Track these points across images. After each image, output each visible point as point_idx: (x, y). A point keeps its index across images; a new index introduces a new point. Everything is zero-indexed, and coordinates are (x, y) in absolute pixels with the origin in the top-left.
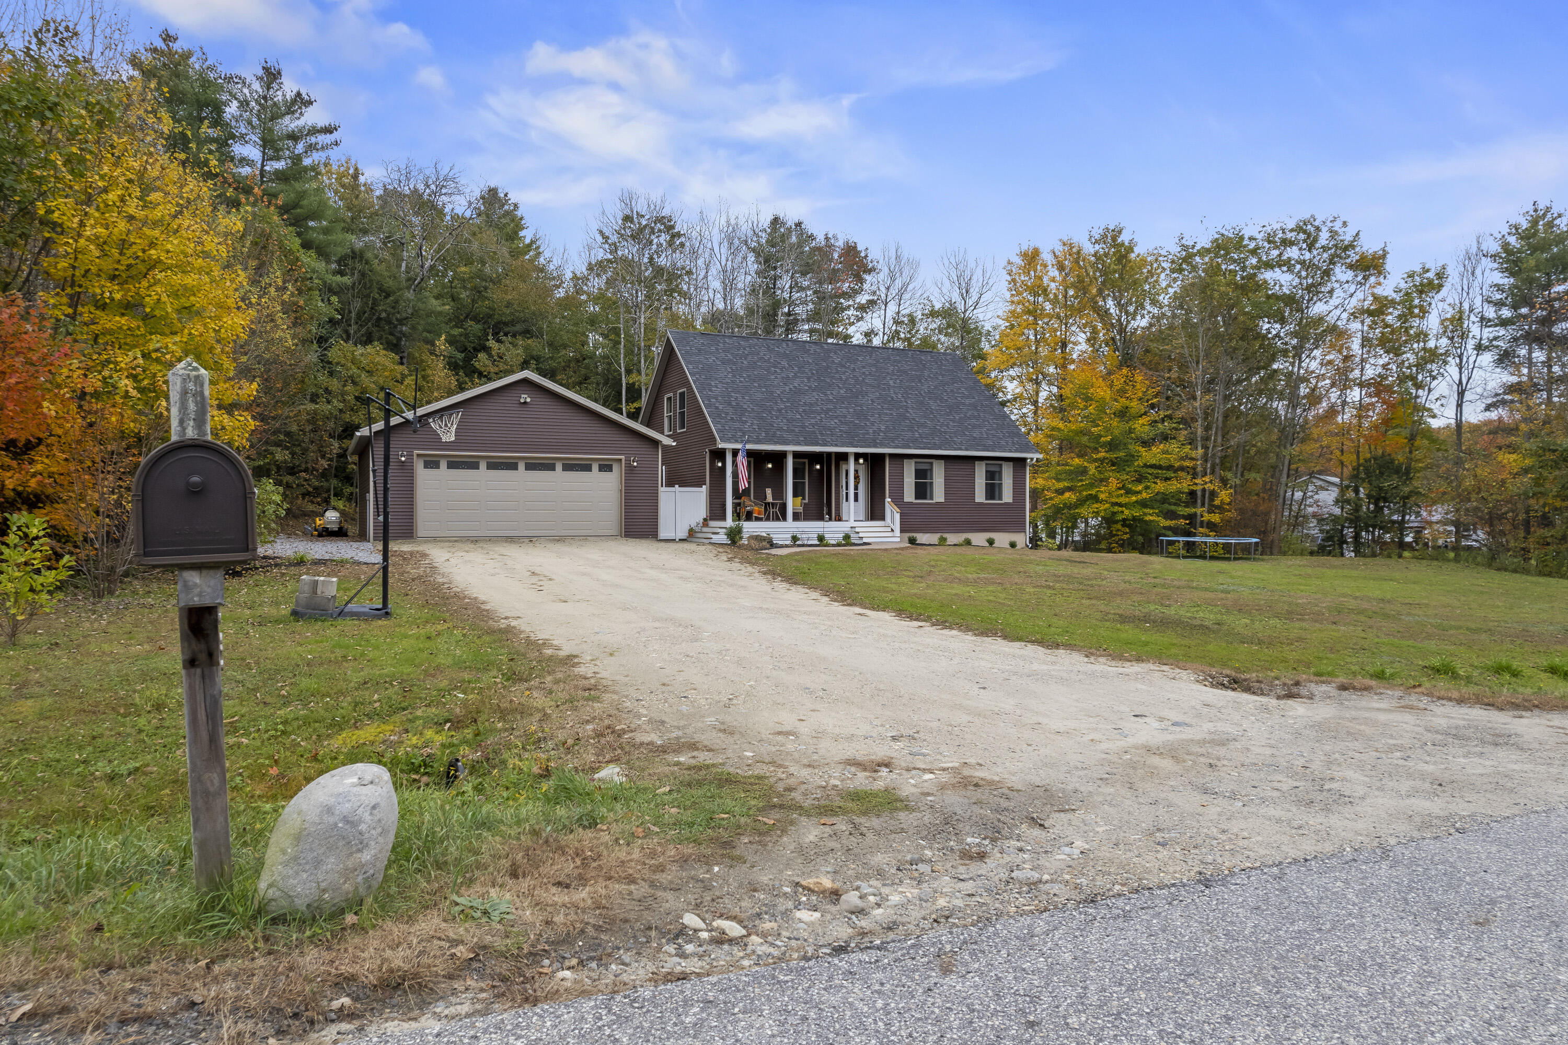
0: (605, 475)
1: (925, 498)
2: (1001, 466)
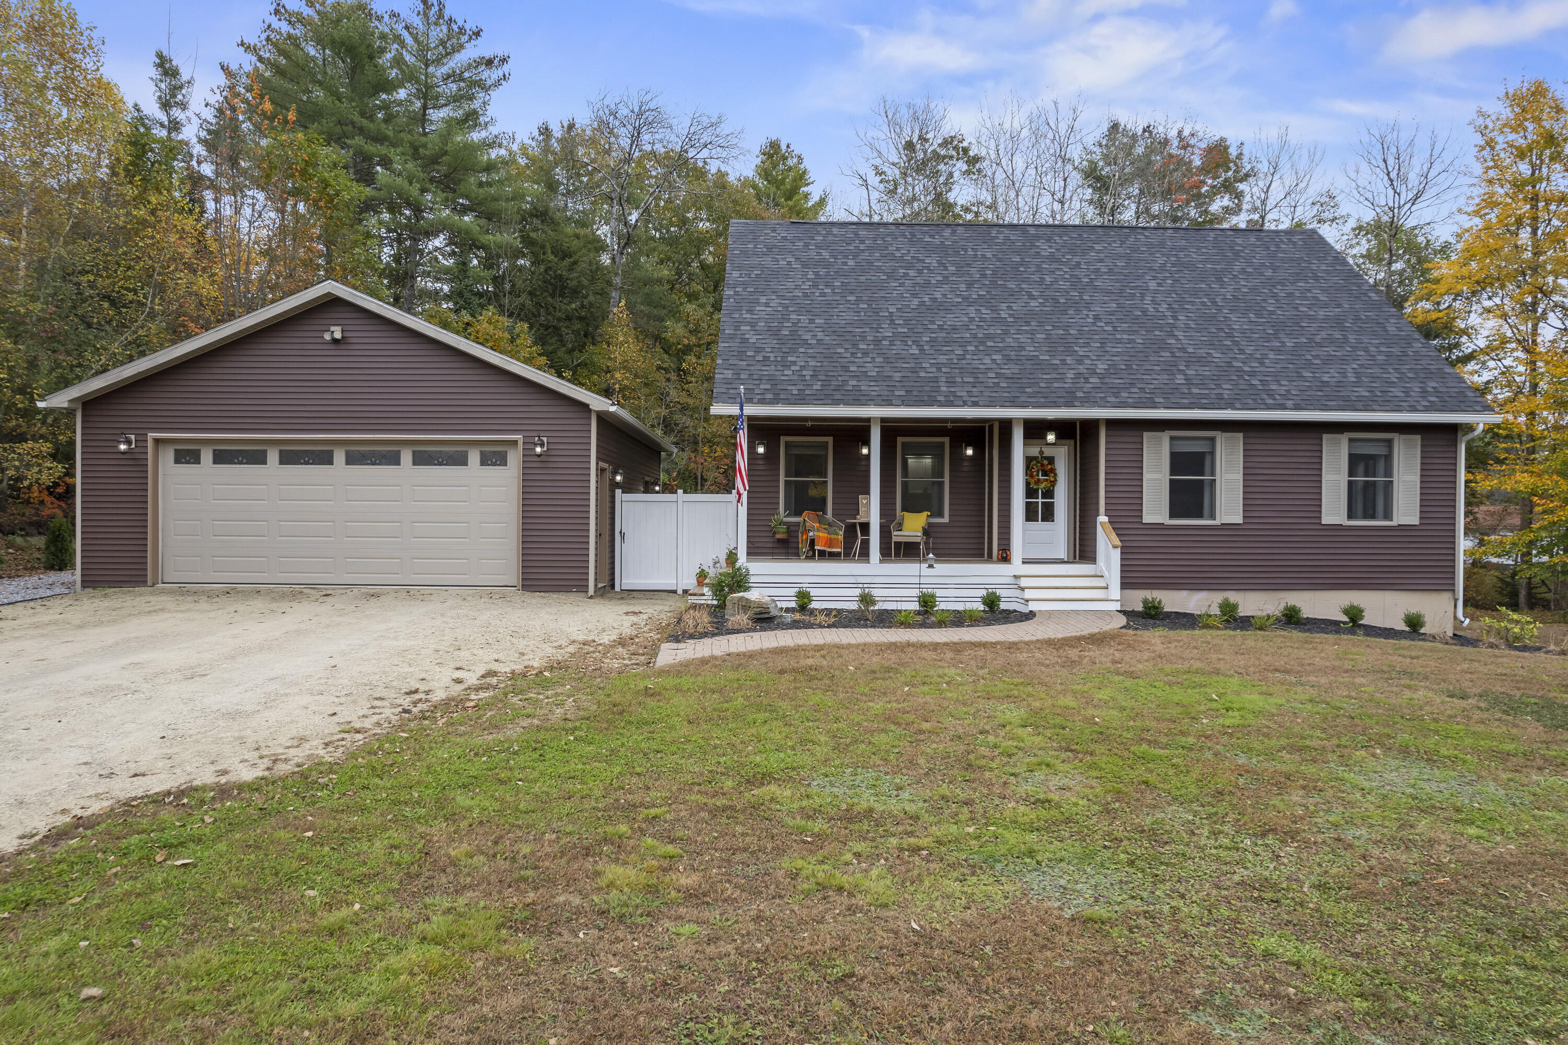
0: (494, 472)
1: (1200, 515)
2: (1389, 443)
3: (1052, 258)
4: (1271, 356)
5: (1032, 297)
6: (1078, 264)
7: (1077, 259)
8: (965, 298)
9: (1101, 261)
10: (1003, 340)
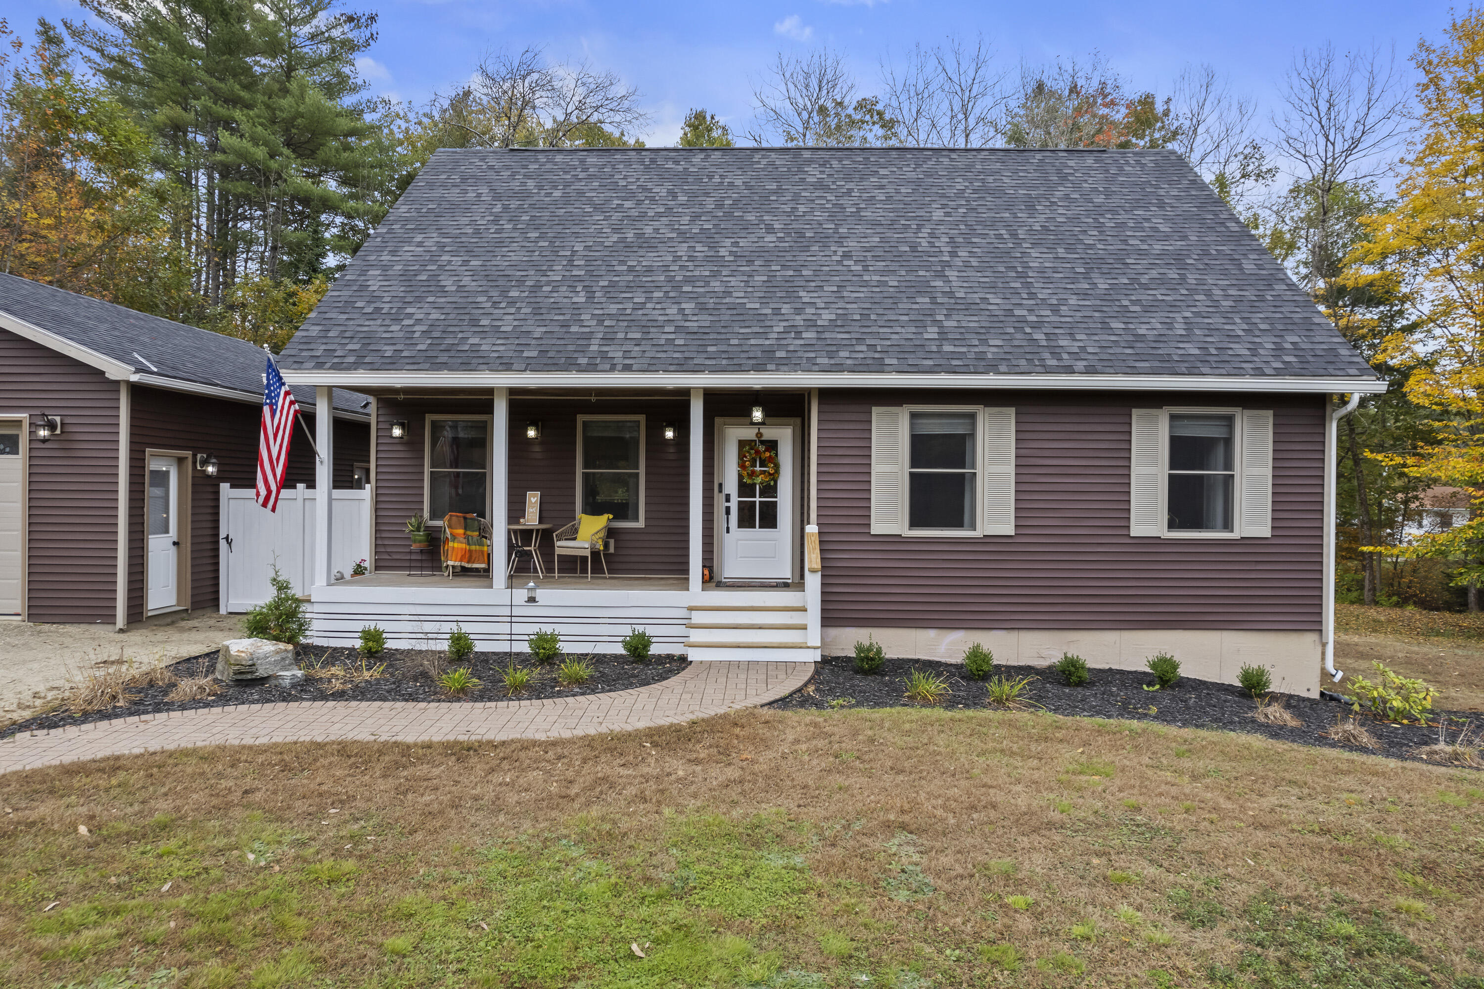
1: (953, 524)
2: (1229, 421)
3: (820, 185)
4: (1071, 302)
5: (770, 229)
6: (850, 191)
7: (851, 185)
8: (681, 233)
9: (882, 187)
10: (707, 284)
